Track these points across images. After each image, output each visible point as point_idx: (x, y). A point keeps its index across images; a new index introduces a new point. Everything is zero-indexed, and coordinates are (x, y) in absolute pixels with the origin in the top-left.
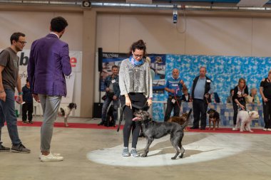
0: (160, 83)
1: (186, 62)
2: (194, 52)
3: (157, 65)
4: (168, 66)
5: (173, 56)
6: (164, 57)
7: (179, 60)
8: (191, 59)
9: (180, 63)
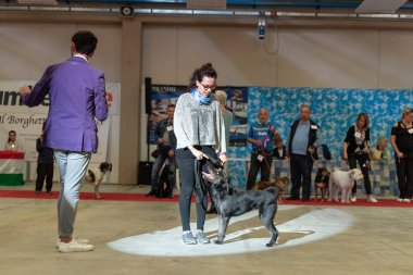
0: (239, 131)
1: (278, 99)
4: (252, 104)
5: (260, 90)
6: (245, 90)
8: (286, 93)
9: (270, 99)
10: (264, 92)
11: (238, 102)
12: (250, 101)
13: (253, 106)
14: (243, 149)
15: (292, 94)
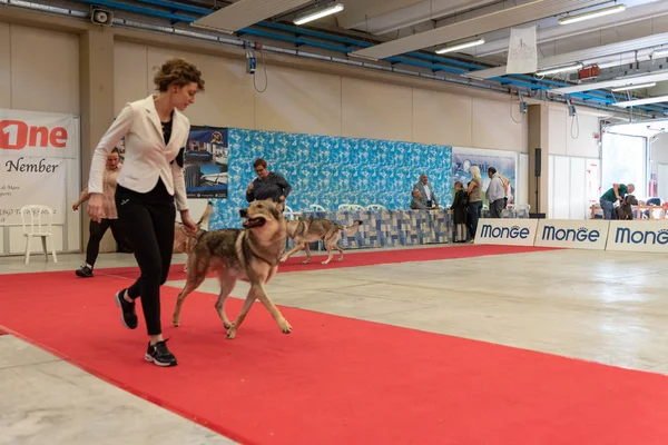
0: (220, 180)
1: (258, 143)
2: (267, 125)
3: (214, 146)
4: (232, 148)
5: (239, 132)
6: (224, 131)
7: (248, 139)
8: (264, 137)
9: (249, 144)
10: (244, 136)
11: (219, 146)
12: (230, 145)
13: (233, 151)
14: (224, 201)
15: (270, 139)
